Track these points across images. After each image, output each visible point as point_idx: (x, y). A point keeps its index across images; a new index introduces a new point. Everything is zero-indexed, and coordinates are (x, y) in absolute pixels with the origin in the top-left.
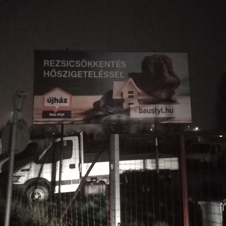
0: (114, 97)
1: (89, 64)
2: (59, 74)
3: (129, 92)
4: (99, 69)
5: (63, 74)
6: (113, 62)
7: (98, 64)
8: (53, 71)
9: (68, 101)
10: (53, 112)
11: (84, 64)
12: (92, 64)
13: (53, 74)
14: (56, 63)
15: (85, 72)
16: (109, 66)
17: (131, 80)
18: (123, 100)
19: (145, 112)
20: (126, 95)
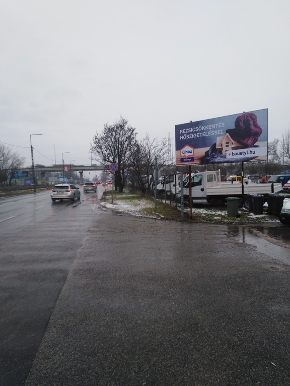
0: (217, 148)
1: (203, 128)
2: (188, 137)
3: (227, 143)
4: (209, 130)
5: (189, 136)
6: (217, 124)
7: (208, 127)
8: (185, 135)
9: (192, 152)
10: (185, 159)
11: (200, 129)
12: (205, 128)
13: (185, 137)
14: (186, 131)
15: (201, 133)
16: (214, 127)
17: (228, 134)
18: (222, 149)
19: (236, 154)
20: (224, 145)
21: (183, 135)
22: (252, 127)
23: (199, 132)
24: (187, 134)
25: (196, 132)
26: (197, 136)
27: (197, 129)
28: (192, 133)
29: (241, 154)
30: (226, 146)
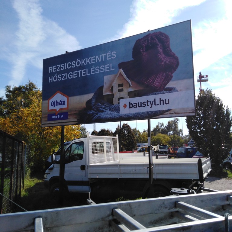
1: (83, 62)
2: (60, 78)
7: (90, 61)
8: (55, 75)
9: (66, 103)
11: (78, 63)
13: (55, 78)
16: (100, 60)
17: (121, 71)
19: (136, 105)
20: (116, 89)
21: (52, 74)
22: (162, 56)
23: (76, 69)
24: (58, 73)
25: (72, 70)
26: (74, 75)
27: (74, 64)
28: (67, 71)
29: (144, 104)
30: (120, 91)
